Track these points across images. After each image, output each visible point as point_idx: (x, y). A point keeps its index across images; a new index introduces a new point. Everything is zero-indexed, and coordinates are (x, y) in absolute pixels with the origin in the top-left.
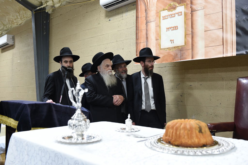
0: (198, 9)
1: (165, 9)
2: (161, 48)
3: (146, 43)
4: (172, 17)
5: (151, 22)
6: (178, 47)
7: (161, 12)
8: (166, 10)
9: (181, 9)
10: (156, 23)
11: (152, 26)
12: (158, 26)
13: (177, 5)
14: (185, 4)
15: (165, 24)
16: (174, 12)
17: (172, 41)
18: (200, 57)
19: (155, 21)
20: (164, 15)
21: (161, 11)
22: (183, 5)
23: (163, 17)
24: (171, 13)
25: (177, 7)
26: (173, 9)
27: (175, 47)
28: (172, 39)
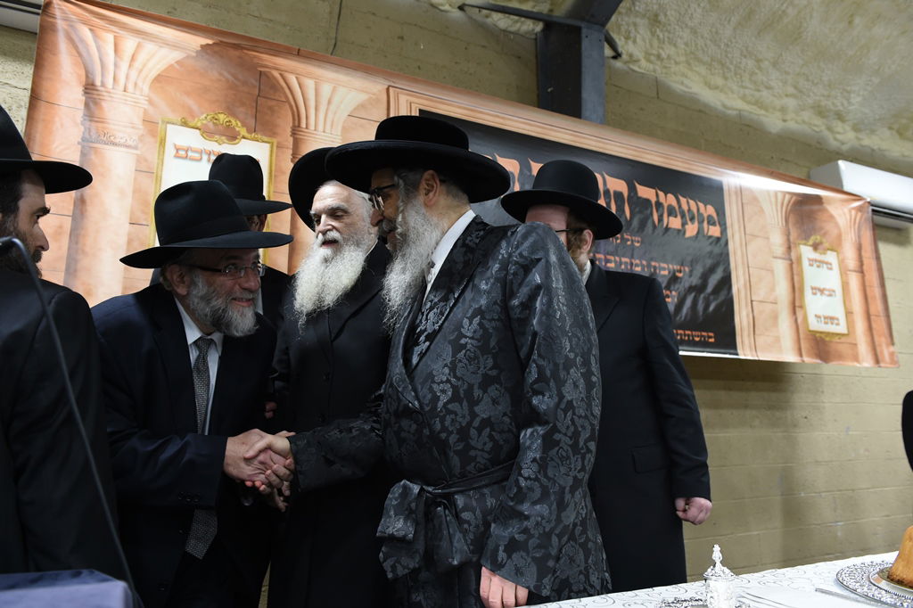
1: (192, 124)
3: (73, 219)
5: (113, 144)
7: (168, 125)
8: (193, 128)
10: (140, 159)
11: (117, 160)
12: (149, 172)
13: (243, 132)
14: (275, 141)
19: (136, 148)
20: (182, 143)
21: (168, 123)
22: (263, 142)
23: (177, 150)
25: (244, 137)
26: (223, 138)
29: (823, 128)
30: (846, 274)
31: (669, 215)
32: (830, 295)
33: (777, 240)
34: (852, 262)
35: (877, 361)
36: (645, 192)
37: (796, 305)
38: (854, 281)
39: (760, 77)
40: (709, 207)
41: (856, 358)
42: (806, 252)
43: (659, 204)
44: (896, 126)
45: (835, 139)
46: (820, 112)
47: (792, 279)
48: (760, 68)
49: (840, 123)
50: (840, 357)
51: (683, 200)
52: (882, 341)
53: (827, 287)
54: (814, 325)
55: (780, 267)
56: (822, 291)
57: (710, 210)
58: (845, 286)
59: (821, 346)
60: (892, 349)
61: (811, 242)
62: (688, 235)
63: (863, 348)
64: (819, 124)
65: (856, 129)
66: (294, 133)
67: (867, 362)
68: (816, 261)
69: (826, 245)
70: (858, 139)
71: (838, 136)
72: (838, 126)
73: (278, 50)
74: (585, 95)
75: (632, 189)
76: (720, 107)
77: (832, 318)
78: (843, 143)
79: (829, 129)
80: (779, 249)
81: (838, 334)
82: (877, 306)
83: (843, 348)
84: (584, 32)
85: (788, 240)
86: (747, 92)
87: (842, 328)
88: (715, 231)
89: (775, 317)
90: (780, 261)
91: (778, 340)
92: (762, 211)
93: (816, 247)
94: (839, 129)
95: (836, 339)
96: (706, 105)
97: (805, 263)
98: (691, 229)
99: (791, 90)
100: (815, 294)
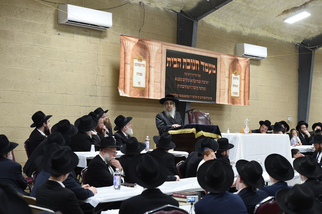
0: (152, 66)
2: (133, 86)
3: (124, 79)
4: (140, 66)
5: (128, 64)
6: (142, 88)
7: (134, 59)
9: (144, 62)
10: (131, 67)
11: (128, 67)
12: (132, 69)
13: (142, 58)
15: (137, 69)
16: (140, 63)
17: (139, 83)
18: (151, 97)
19: (130, 64)
20: (136, 63)
22: (145, 60)
24: (139, 63)
26: (140, 60)
27: (140, 88)
28: (139, 82)
29: (242, 29)
30: (241, 81)
31: (206, 69)
32: (237, 87)
33: (227, 72)
34: (243, 78)
35: (245, 105)
36: (202, 63)
37: (229, 90)
38: (243, 82)
39: (228, 19)
40: (214, 65)
41: (240, 103)
42: (233, 75)
43: (205, 66)
44: (262, 27)
45: (244, 32)
46: (242, 25)
47: (229, 83)
48: (228, 18)
49: (246, 28)
50: (237, 103)
51: (209, 64)
52: (247, 98)
53: (236, 85)
54: (233, 95)
55: (227, 80)
56: (235, 86)
57: (214, 66)
58: (240, 84)
59: (233, 100)
60: (249, 101)
61: (234, 73)
62: (209, 73)
63: (242, 101)
64: (241, 29)
65: (250, 29)
66: (149, 58)
67: (242, 105)
68: (235, 78)
69: (238, 73)
70: (251, 31)
71: (245, 31)
72: (246, 29)
73: (146, 40)
74: (193, 39)
75: (200, 63)
76: (216, 26)
77: (236, 93)
78: (246, 33)
79: (243, 29)
80: (227, 75)
81: (237, 97)
82: (247, 90)
83: (238, 101)
84: (194, 22)
85: (230, 73)
86: (224, 22)
87: (238, 96)
88: (214, 72)
89: (224, 93)
90: (227, 78)
91: (224, 99)
92: (225, 65)
93: (235, 74)
94: (246, 30)
95: (237, 98)
96: (213, 26)
97: (232, 78)
98: (210, 72)
99: (235, 21)
100: (233, 87)
